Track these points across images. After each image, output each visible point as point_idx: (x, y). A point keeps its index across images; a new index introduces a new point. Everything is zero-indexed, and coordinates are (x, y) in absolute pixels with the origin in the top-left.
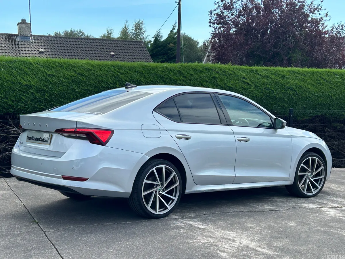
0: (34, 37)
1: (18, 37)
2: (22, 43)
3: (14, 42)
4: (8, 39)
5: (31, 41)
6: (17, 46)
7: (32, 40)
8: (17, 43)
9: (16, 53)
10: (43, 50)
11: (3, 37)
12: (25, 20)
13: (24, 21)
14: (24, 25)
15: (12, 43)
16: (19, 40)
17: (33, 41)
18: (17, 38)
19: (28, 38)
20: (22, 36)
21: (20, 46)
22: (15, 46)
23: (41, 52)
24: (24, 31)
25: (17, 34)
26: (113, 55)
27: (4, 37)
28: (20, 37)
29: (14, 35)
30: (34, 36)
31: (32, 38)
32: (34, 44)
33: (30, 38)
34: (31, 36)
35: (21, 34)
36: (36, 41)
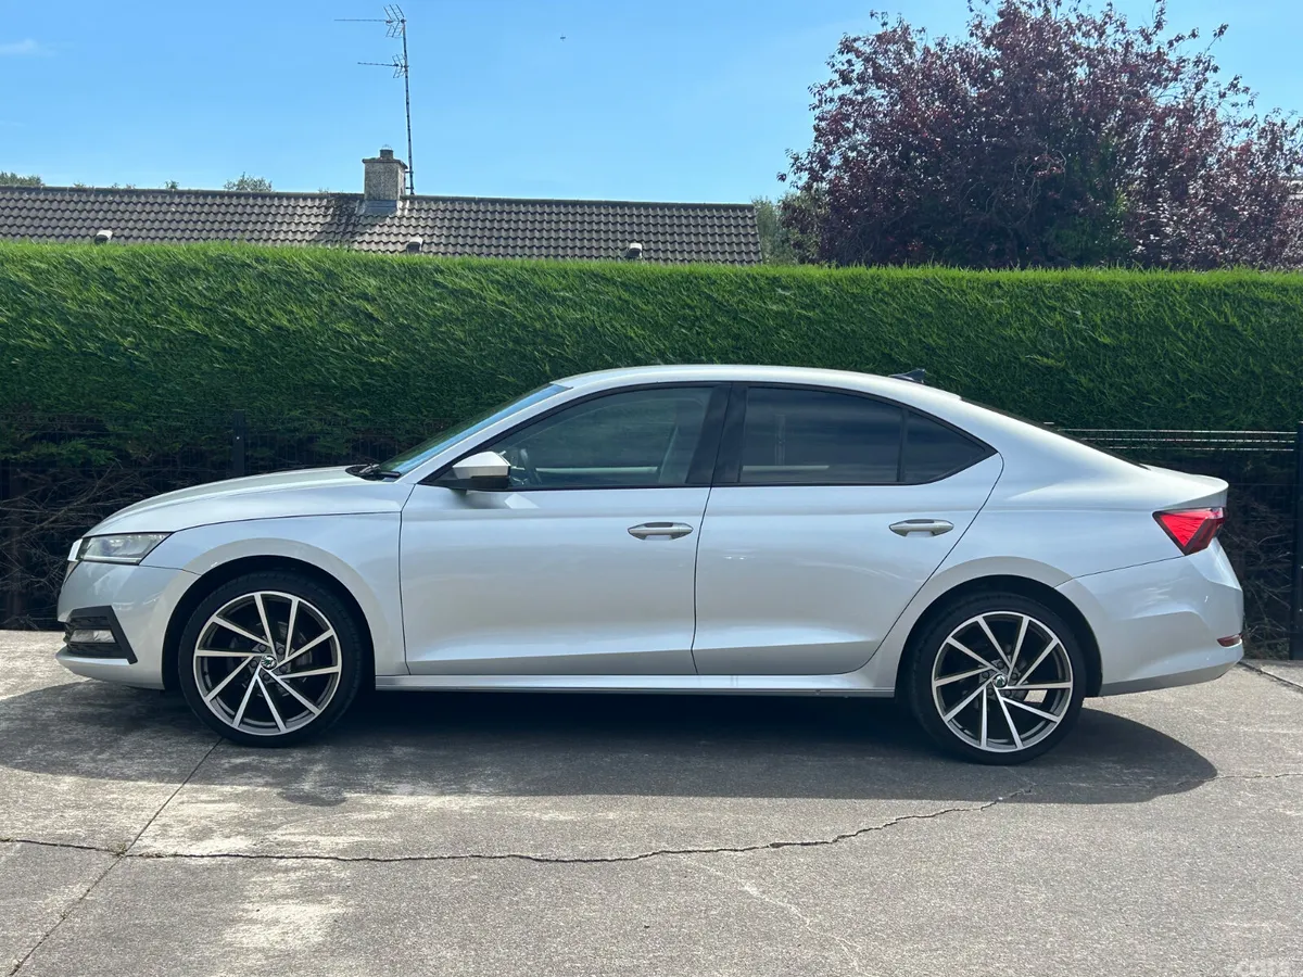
0: (411, 203)
1: (364, 206)
2: (369, 220)
3: (346, 217)
4: (332, 210)
5: (399, 213)
6: (350, 229)
7: (403, 209)
8: (353, 221)
10: (419, 240)
11: (320, 204)
12: (390, 152)
13: (386, 154)
14: (379, 167)
15: (340, 220)
16: (362, 212)
17: (406, 212)
18: (359, 204)
19: (392, 204)
20: (375, 199)
21: (359, 229)
22: (344, 230)
23: (413, 247)
24: (379, 183)
25: (362, 191)
26: (637, 251)
27: (325, 202)
28: (367, 203)
29: (354, 197)
30: (413, 199)
31: (404, 205)
32: (405, 222)
33: (400, 204)
34: (404, 199)
35: (370, 194)
36: (415, 214)
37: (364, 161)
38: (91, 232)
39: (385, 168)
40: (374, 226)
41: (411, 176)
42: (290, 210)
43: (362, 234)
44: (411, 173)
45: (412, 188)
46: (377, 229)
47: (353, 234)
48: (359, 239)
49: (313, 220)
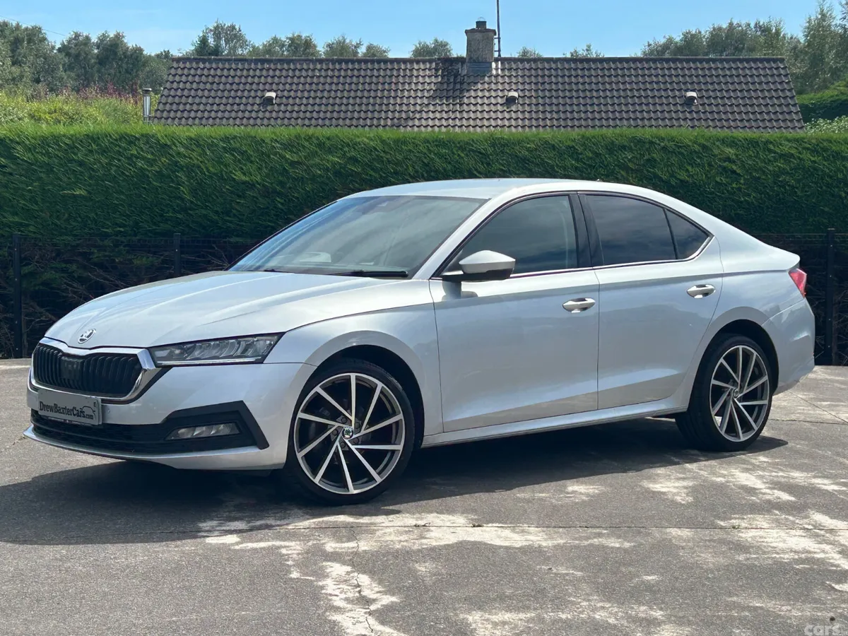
0: (501, 63)
1: (465, 67)
2: (472, 79)
3: (453, 77)
4: (440, 71)
5: (494, 72)
6: (458, 86)
7: (497, 69)
8: (459, 80)
9: (453, 105)
10: (516, 94)
11: (430, 67)
12: (484, 23)
13: (481, 24)
14: (478, 36)
15: (448, 79)
16: (465, 72)
17: (500, 72)
18: (462, 66)
19: (488, 65)
20: (475, 61)
21: (465, 86)
22: (454, 88)
23: (511, 101)
24: (478, 49)
25: (464, 55)
26: (692, 98)
27: (434, 65)
28: (468, 64)
29: (457, 60)
30: (504, 60)
31: (497, 66)
32: (500, 80)
33: (494, 65)
34: (496, 60)
35: (471, 58)
36: (507, 73)
37: (467, 32)
38: (259, 94)
39: (483, 37)
40: (476, 83)
41: (499, 42)
42: (408, 73)
43: (468, 91)
44: (499, 38)
45: (499, 51)
46: (479, 86)
47: (462, 91)
48: (467, 94)
49: (427, 80)
